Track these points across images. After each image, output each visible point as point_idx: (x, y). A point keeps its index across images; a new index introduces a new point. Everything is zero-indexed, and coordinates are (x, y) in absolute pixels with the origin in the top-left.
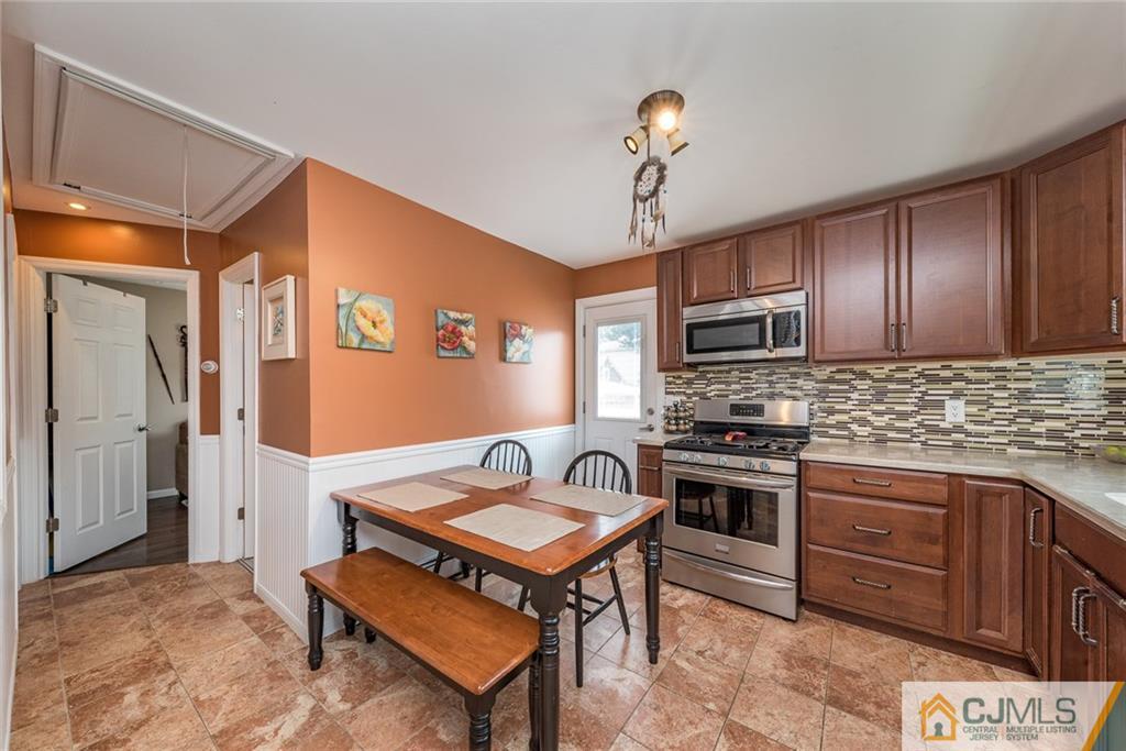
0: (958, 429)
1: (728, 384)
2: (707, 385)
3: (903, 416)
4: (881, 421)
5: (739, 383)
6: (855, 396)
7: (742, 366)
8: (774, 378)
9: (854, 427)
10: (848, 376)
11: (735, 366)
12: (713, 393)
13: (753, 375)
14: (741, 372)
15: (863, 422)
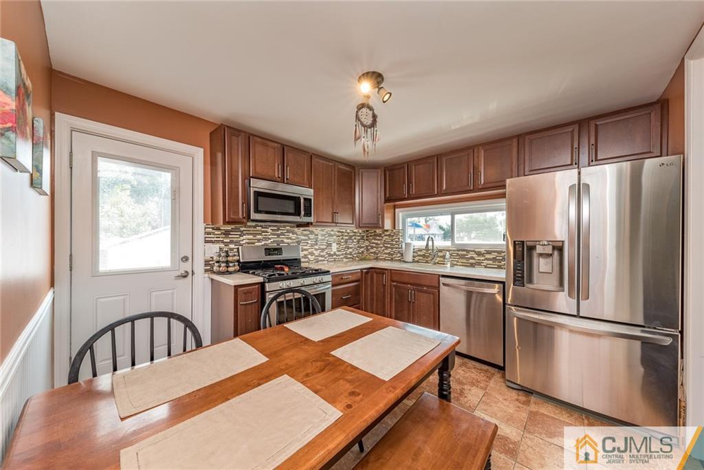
0: (335, 254)
1: (255, 235)
2: (241, 236)
3: (323, 250)
4: (317, 253)
5: (260, 234)
6: (309, 242)
7: (263, 224)
8: (279, 232)
9: (309, 256)
10: (307, 233)
11: (260, 224)
12: (244, 242)
13: (269, 230)
14: (263, 228)
15: (312, 254)
